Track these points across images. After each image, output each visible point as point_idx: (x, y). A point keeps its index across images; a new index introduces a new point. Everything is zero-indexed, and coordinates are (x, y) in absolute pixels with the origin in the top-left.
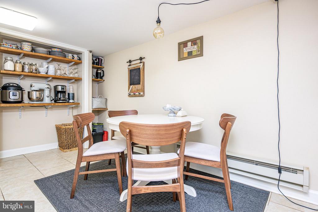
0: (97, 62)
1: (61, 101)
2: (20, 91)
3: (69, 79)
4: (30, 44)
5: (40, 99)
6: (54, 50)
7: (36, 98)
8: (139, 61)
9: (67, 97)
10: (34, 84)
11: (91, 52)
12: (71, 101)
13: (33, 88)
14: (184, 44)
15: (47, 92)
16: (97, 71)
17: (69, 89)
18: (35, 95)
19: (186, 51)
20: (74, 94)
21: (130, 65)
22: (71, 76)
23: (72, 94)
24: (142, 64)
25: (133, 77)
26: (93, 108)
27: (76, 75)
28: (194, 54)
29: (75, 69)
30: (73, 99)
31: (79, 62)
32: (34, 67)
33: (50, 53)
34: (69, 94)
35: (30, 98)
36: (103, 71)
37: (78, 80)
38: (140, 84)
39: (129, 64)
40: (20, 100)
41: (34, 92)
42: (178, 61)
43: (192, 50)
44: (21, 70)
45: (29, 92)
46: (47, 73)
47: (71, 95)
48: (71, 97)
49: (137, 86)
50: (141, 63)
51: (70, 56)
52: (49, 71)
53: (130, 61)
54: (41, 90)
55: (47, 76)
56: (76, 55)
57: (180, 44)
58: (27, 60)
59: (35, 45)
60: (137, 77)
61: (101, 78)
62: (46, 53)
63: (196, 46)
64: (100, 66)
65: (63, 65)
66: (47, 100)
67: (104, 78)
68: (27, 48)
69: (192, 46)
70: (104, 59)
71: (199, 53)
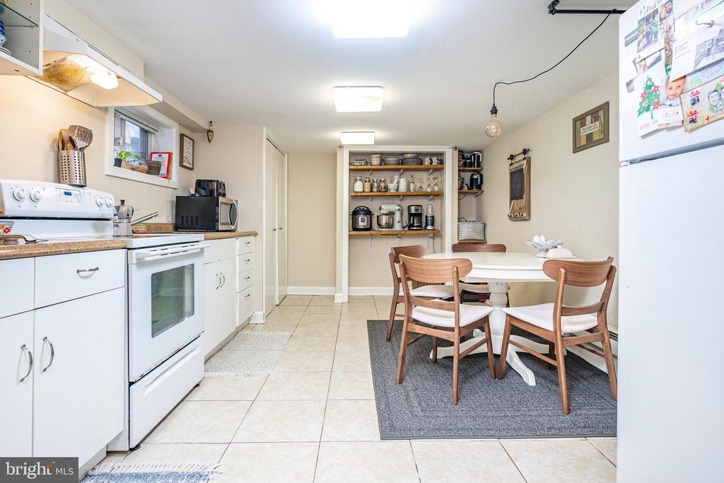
0: (471, 162)
1: (415, 228)
2: (369, 216)
3: (427, 195)
4: (379, 156)
5: (390, 226)
6: (406, 156)
7: (386, 224)
8: (522, 156)
9: (424, 220)
10: (383, 207)
11: (456, 148)
12: (429, 227)
13: (382, 212)
14: (579, 121)
15: (397, 217)
16: (473, 175)
17: (427, 209)
18: (384, 220)
19: (584, 132)
20: (433, 217)
21: (511, 164)
22: (429, 190)
23: (431, 217)
24: (525, 162)
25: (514, 185)
26: (460, 239)
27: (436, 189)
28: (596, 138)
29: (435, 179)
30: (433, 224)
31: (440, 168)
32: (382, 185)
33: (402, 162)
34: (426, 217)
35: (379, 225)
36: (481, 176)
37: (439, 195)
38: (522, 198)
39: (510, 161)
40: (369, 227)
41: (384, 217)
42: (574, 152)
43: (590, 132)
44: (369, 190)
45: (378, 216)
46: (397, 190)
47: (429, 218)
48: (429, 222)
49: (519, 201)
50: (524, 159)
51: (427, 161)
52: (400, 187)
53: (512, 157)
54: (391, 214)
55: (397, 194)
56: (436, 158)
57: (575, 121)
58: (377, 176)
59: (383, 156)
60: (519, 186)
61: (479, 187)
62: (396, 163)
63: (598, 123)
64: (476, 168)
65: (418, 175)
66: (397, 227)
67: (483, 187)
68: (375, 161)
69: (592, 123)
70: (483, 155)
71: (602, 136)
